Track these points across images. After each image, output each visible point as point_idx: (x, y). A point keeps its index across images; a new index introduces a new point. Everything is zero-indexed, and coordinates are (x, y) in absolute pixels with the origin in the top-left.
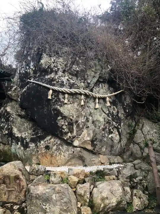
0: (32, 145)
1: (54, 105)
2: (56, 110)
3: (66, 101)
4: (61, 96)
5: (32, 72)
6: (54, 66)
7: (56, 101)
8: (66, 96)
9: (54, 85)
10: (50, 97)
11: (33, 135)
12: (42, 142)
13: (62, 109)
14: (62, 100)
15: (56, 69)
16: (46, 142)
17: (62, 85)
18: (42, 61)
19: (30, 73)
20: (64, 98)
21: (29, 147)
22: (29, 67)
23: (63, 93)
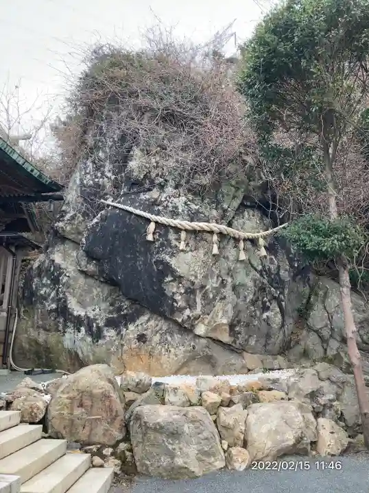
0: (110, 333)
1: (158, 253)
2: (162, 262)
3: (182, 246)
4: (172, 236)
5: (108, 185)
6: (157, 175)
7: (162, 245)
8: (183, 235)
9: (158, 213)
10: (150, 238)
11: (110, 312)
12: (131, 327)
13: (173, 262)
14: (174, 243)
15: (161, 180)
16: (140, 327)
17: (174, 213)
18: (133, 164)
19: (104, 186)
20: (178, 240)
21: (104, 337)
22: (103, 174)
23: (177, 230)
